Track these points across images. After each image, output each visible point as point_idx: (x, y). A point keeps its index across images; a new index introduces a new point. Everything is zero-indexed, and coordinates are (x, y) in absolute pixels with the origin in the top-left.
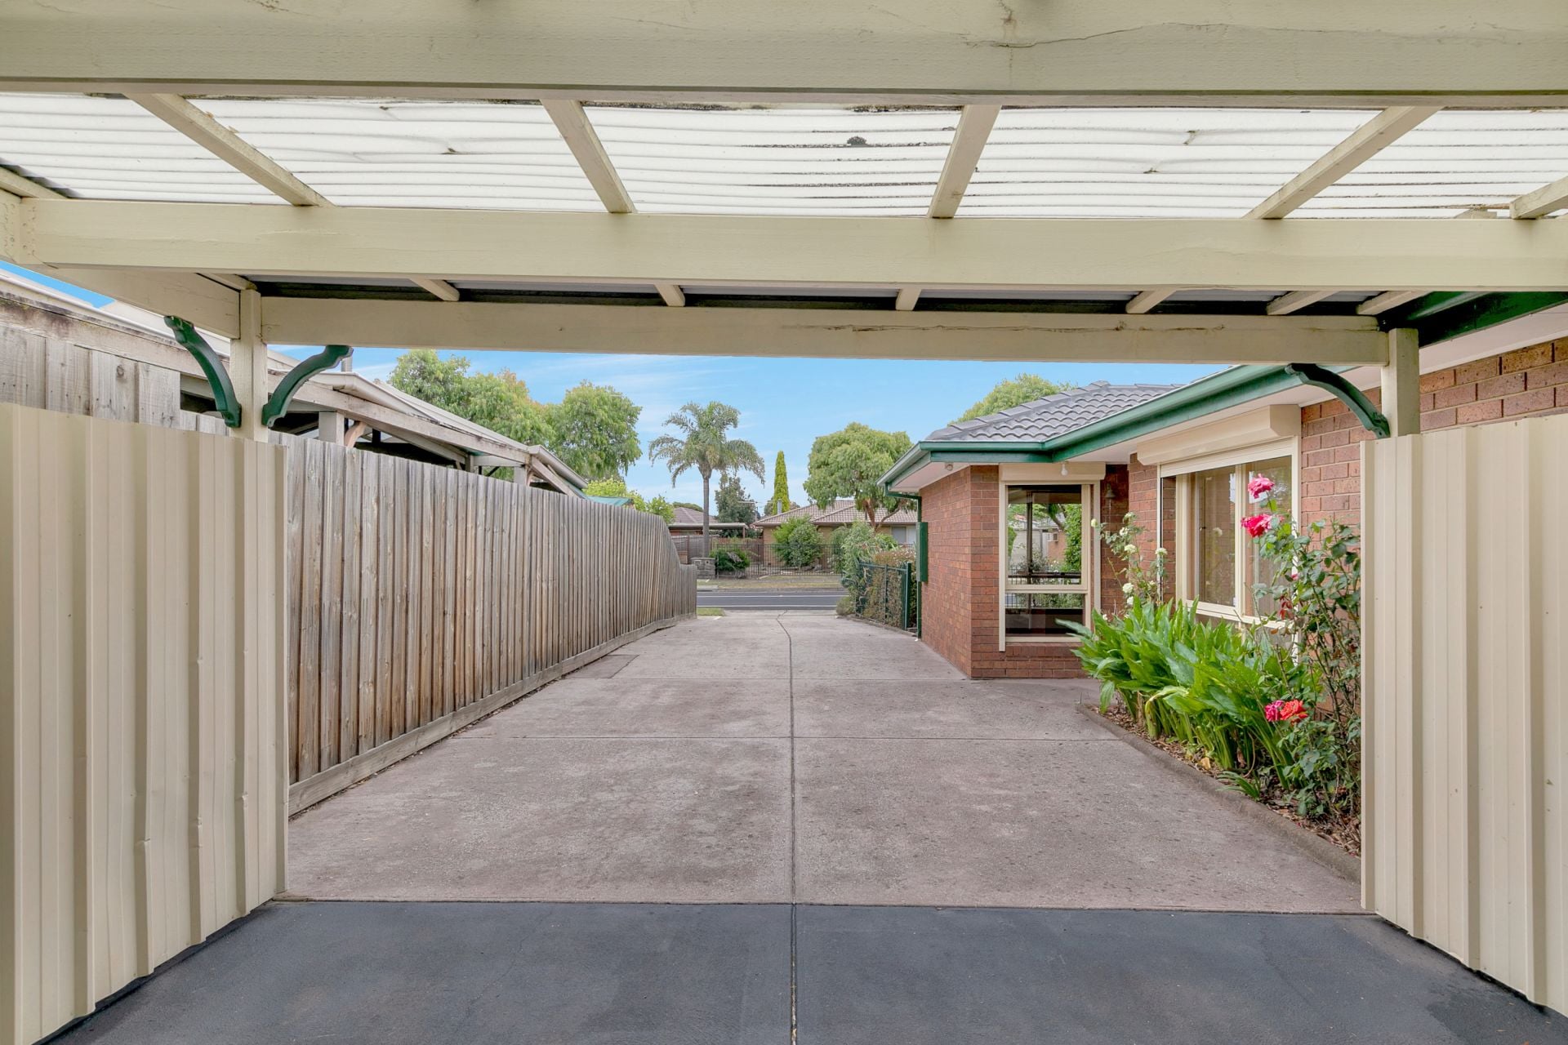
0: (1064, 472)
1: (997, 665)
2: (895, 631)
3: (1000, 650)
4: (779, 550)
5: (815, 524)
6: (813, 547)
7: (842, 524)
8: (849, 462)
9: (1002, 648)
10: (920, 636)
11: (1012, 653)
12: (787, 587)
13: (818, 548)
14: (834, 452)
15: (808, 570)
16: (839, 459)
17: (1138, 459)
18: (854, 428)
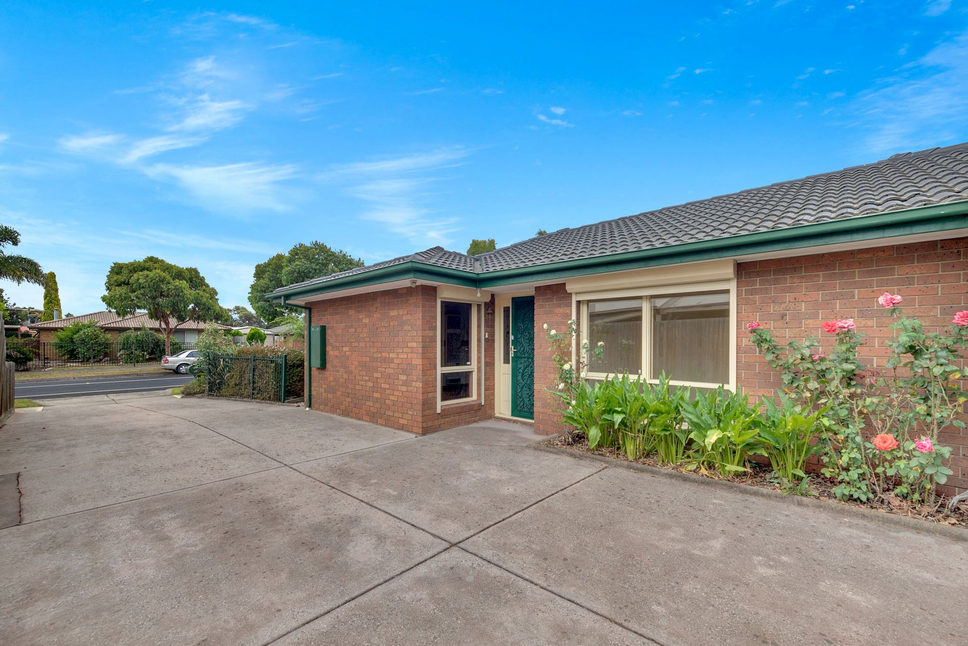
0: (479, 295)
1: (436, 423)
2: (271, 403)
3: (438, 412)
4: (62, 347)
5: (102, 328)
6: (100, 345)
7: (129, 329)
8: (152, 284)
9: (439, 411)
10: (310, 406)
11: (445, 413)
12: (83, 375)
13: (107, 345)
14: (135, 275)
15: (97, 362)
16: (141, 281)
17: (566, 288)
18: (151, 259)
